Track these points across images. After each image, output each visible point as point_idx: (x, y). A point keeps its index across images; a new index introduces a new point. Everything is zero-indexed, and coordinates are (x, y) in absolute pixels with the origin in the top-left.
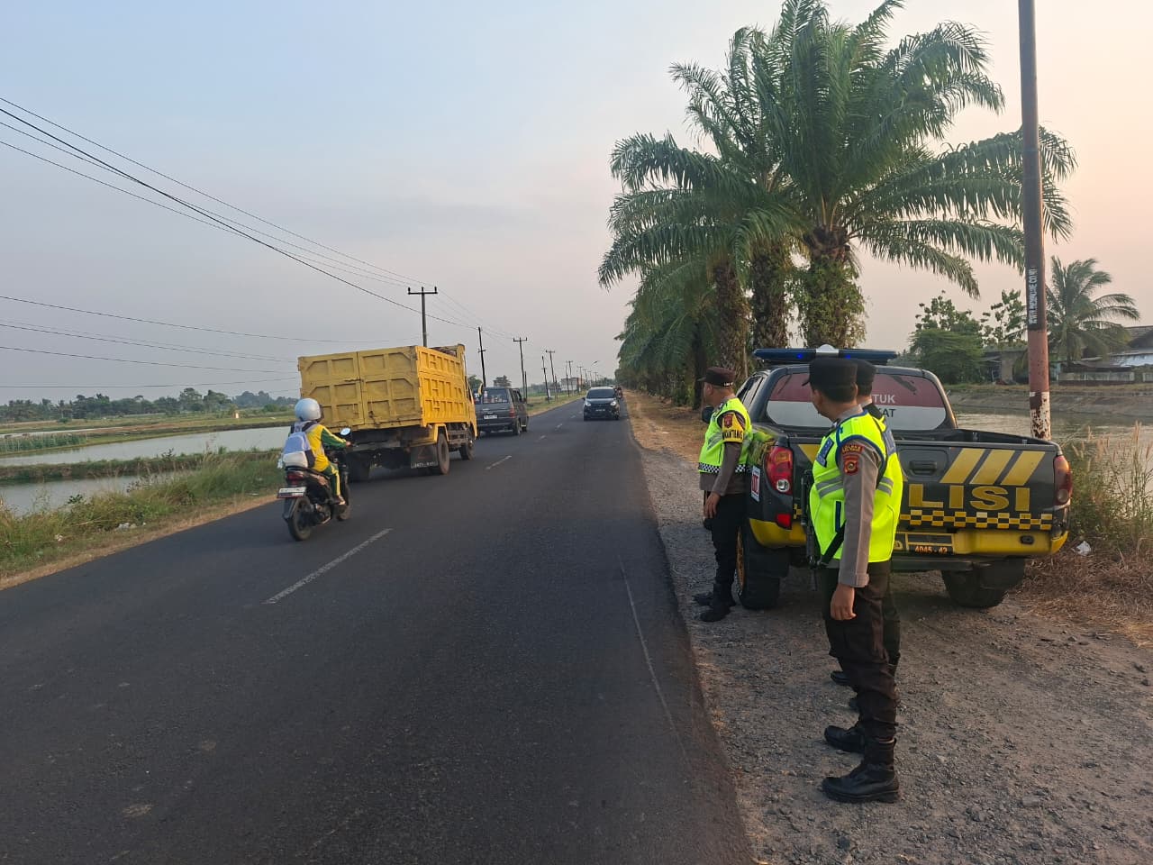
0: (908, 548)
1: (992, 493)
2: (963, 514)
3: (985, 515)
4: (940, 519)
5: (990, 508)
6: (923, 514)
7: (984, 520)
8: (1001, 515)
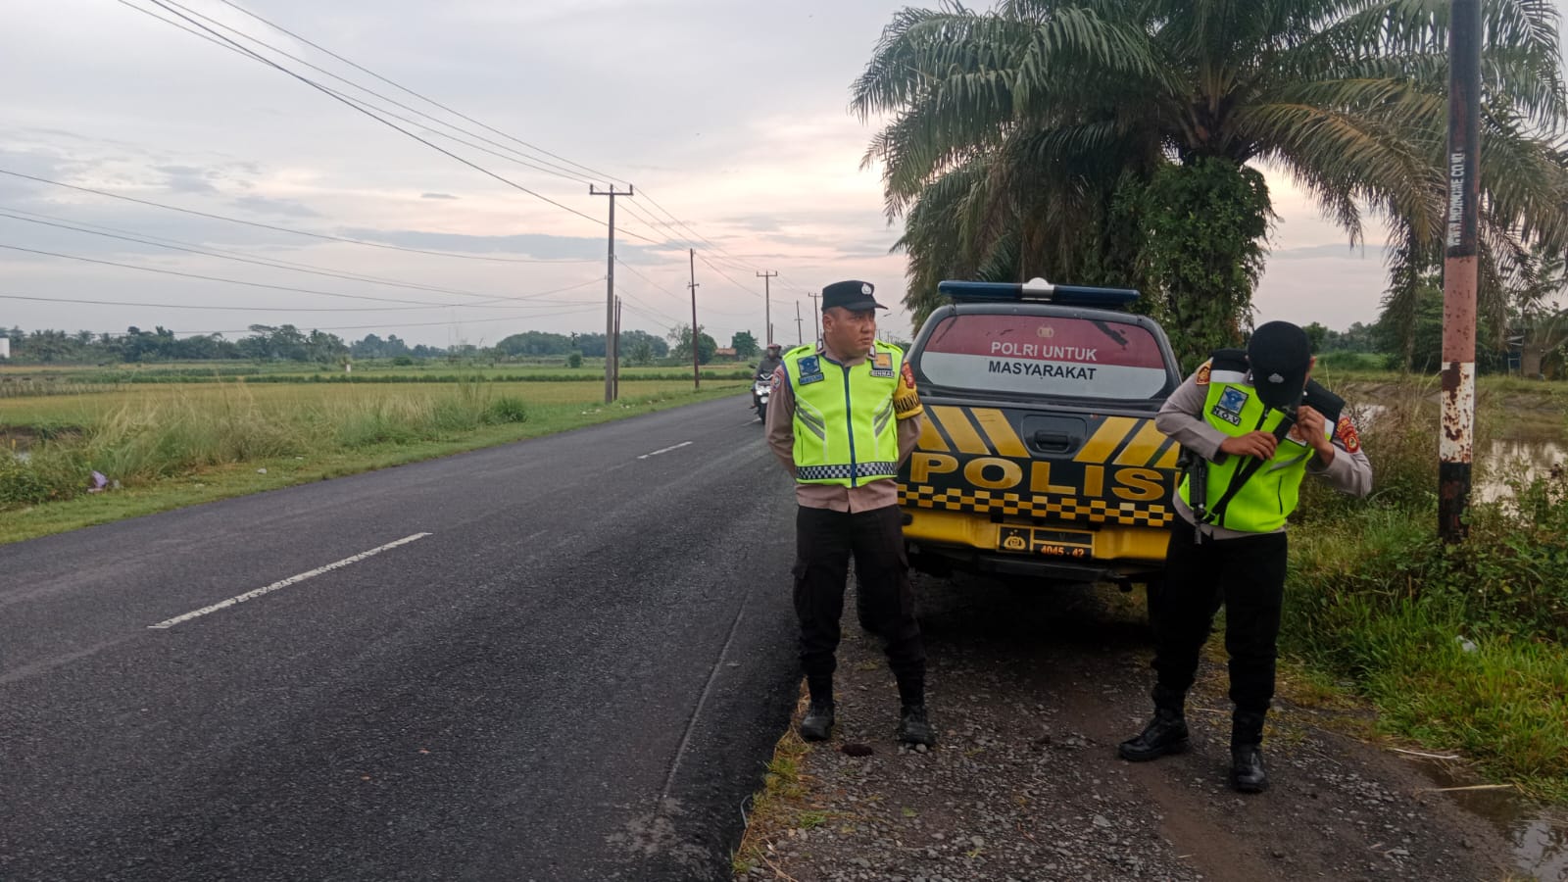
0: (1031, 548)
1: (1142, 477)
2: (1102, 505)
3: (1130, 507)
4: (1071, 509)
5: (1140, 497)
6: (1049, 502)
7: (1129, 514)
8: (1153, 509)
